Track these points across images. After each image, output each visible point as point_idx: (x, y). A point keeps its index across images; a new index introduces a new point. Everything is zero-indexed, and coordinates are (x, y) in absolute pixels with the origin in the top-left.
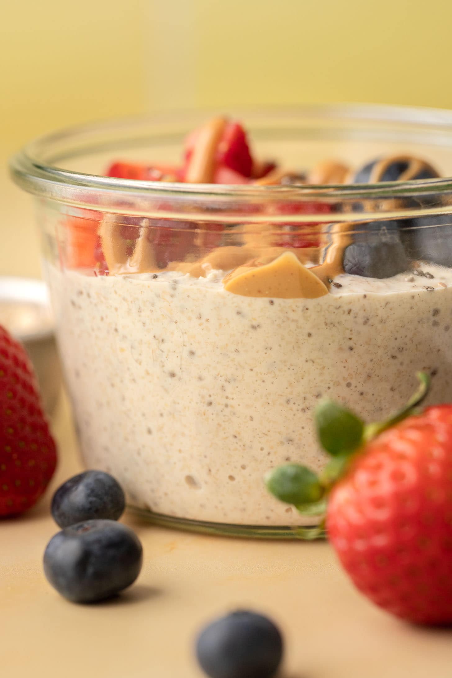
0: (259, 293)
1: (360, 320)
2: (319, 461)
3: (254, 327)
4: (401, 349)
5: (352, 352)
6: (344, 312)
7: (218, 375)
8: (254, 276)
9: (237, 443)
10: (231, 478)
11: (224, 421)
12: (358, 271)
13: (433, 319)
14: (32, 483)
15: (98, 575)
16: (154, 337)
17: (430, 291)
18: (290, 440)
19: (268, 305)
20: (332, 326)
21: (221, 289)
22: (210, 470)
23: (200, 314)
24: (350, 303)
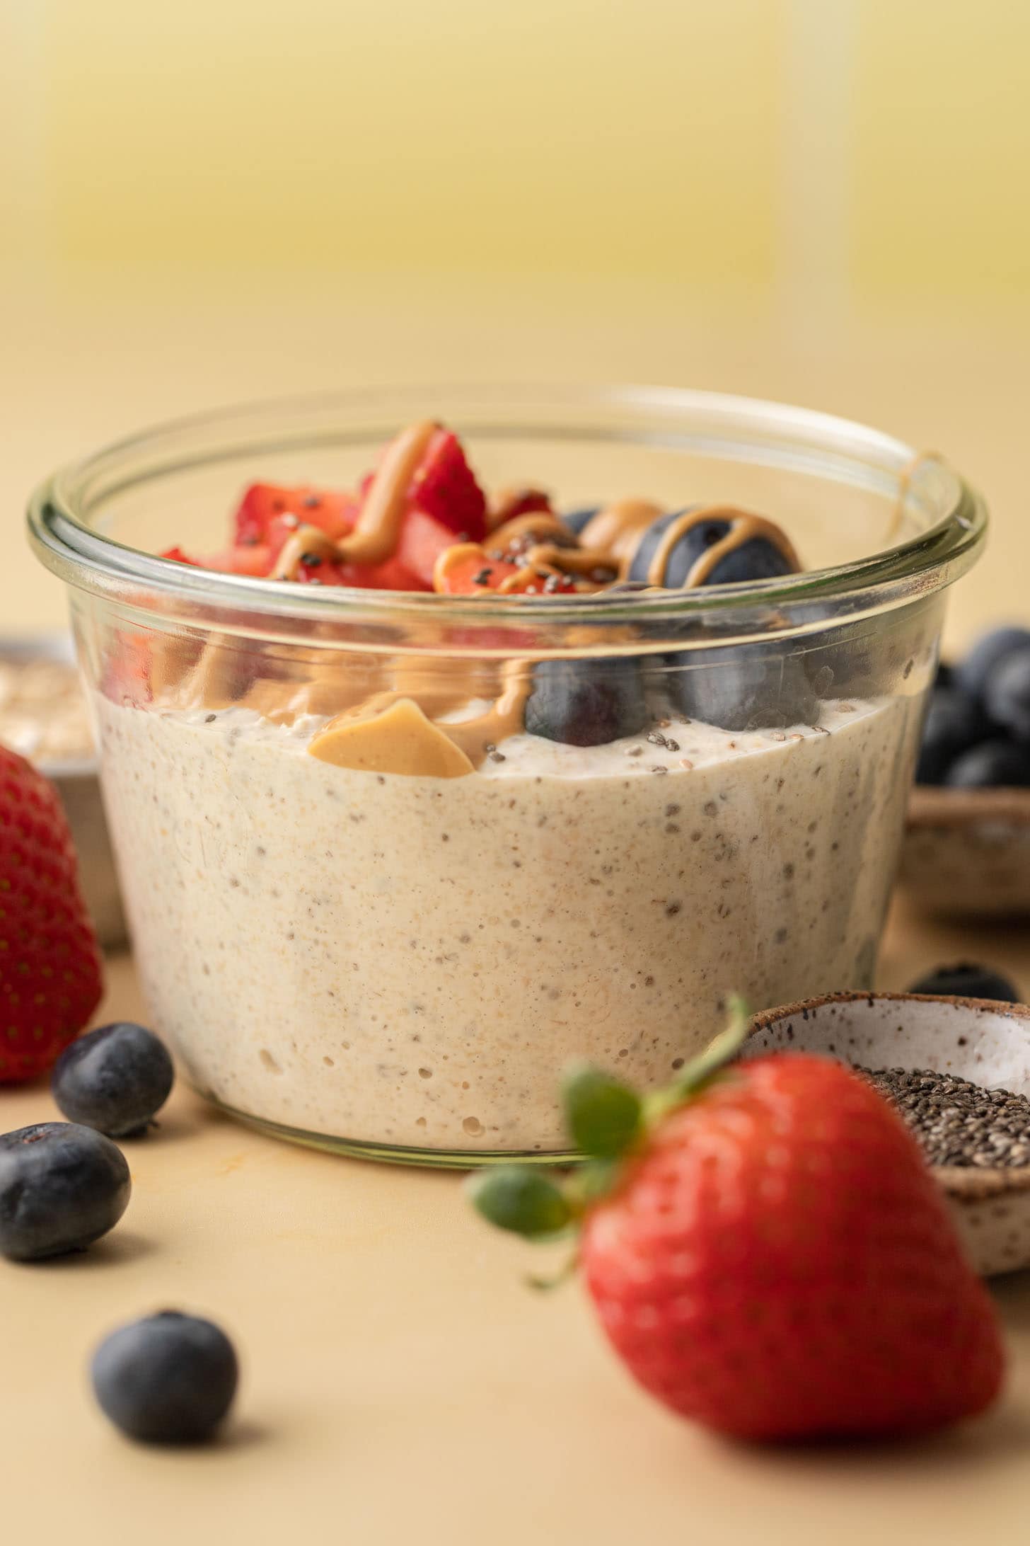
0: (362, 763)
1: (532, 818)
2: (468, 1045)
3: (355, 819)
4: (607, 869)
5: (519, 870)
6: (502, 805)
7: (301, 891)
8: (352, 734)
9: (334, 1004)
10: (329, 1061)
11: (313, 967)
12: (548, 731)
13: (666, 821)
14: (38, 1033)
15: (34, 1219)
16: (206, 818)
17: (659, 774)
18: (419, 1008)
19: (375, 783)
20: (482, 825)
21: (302, 751)
22: (295, 1045)
23: (271, 789)
24: (512, 790)
